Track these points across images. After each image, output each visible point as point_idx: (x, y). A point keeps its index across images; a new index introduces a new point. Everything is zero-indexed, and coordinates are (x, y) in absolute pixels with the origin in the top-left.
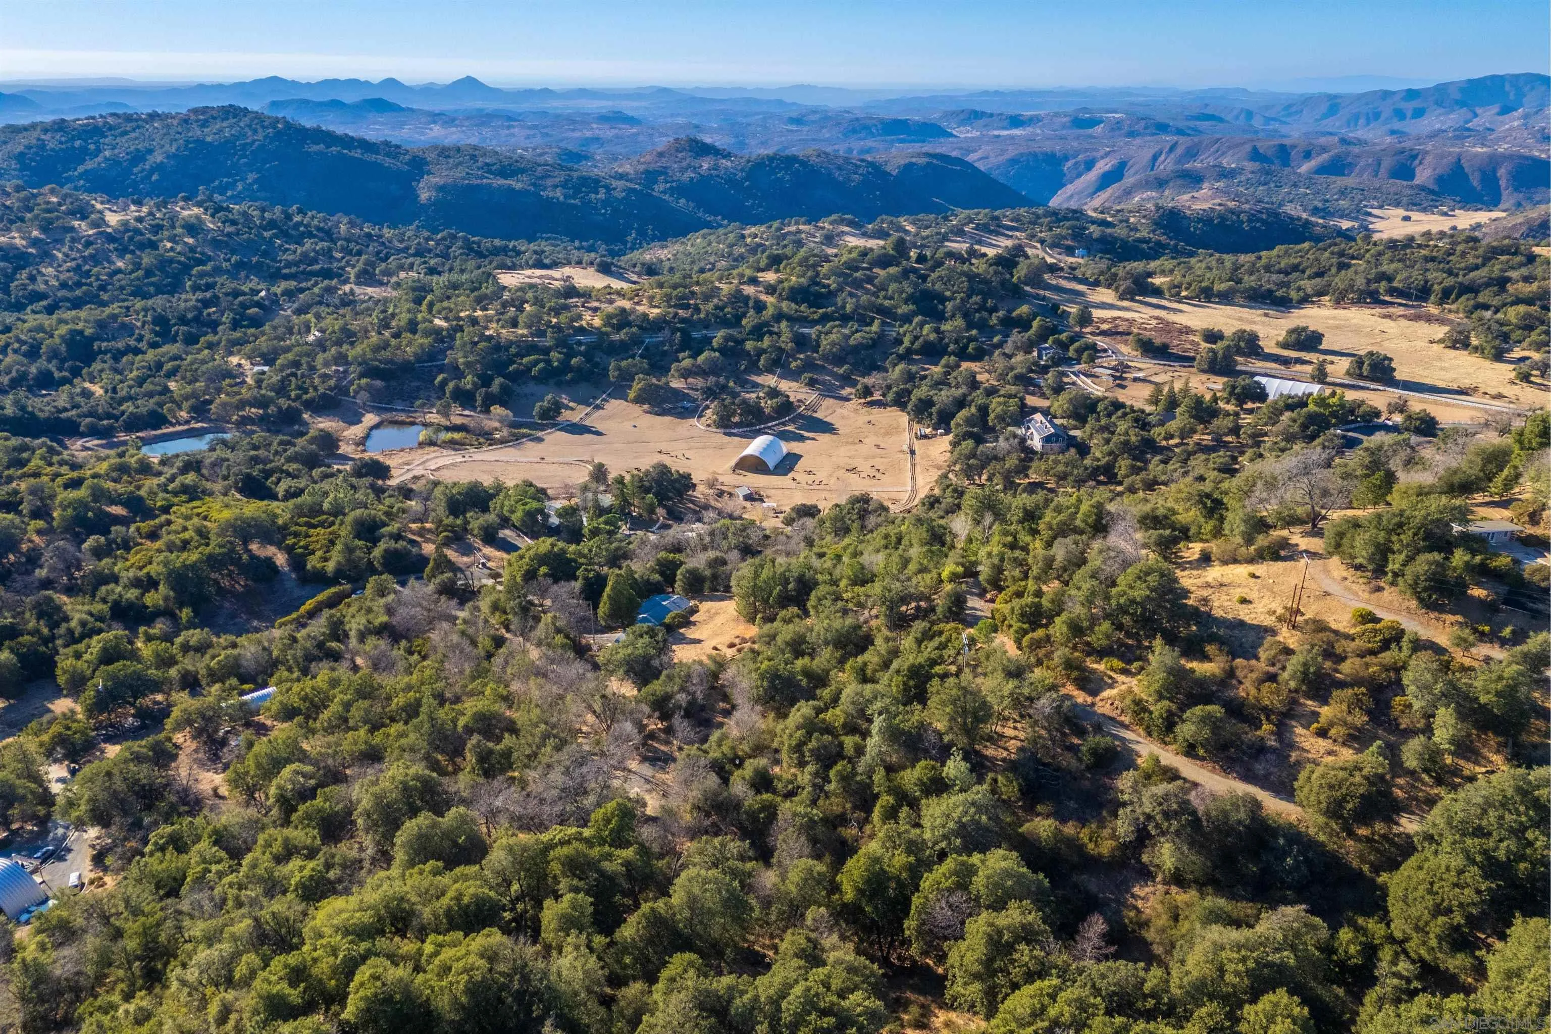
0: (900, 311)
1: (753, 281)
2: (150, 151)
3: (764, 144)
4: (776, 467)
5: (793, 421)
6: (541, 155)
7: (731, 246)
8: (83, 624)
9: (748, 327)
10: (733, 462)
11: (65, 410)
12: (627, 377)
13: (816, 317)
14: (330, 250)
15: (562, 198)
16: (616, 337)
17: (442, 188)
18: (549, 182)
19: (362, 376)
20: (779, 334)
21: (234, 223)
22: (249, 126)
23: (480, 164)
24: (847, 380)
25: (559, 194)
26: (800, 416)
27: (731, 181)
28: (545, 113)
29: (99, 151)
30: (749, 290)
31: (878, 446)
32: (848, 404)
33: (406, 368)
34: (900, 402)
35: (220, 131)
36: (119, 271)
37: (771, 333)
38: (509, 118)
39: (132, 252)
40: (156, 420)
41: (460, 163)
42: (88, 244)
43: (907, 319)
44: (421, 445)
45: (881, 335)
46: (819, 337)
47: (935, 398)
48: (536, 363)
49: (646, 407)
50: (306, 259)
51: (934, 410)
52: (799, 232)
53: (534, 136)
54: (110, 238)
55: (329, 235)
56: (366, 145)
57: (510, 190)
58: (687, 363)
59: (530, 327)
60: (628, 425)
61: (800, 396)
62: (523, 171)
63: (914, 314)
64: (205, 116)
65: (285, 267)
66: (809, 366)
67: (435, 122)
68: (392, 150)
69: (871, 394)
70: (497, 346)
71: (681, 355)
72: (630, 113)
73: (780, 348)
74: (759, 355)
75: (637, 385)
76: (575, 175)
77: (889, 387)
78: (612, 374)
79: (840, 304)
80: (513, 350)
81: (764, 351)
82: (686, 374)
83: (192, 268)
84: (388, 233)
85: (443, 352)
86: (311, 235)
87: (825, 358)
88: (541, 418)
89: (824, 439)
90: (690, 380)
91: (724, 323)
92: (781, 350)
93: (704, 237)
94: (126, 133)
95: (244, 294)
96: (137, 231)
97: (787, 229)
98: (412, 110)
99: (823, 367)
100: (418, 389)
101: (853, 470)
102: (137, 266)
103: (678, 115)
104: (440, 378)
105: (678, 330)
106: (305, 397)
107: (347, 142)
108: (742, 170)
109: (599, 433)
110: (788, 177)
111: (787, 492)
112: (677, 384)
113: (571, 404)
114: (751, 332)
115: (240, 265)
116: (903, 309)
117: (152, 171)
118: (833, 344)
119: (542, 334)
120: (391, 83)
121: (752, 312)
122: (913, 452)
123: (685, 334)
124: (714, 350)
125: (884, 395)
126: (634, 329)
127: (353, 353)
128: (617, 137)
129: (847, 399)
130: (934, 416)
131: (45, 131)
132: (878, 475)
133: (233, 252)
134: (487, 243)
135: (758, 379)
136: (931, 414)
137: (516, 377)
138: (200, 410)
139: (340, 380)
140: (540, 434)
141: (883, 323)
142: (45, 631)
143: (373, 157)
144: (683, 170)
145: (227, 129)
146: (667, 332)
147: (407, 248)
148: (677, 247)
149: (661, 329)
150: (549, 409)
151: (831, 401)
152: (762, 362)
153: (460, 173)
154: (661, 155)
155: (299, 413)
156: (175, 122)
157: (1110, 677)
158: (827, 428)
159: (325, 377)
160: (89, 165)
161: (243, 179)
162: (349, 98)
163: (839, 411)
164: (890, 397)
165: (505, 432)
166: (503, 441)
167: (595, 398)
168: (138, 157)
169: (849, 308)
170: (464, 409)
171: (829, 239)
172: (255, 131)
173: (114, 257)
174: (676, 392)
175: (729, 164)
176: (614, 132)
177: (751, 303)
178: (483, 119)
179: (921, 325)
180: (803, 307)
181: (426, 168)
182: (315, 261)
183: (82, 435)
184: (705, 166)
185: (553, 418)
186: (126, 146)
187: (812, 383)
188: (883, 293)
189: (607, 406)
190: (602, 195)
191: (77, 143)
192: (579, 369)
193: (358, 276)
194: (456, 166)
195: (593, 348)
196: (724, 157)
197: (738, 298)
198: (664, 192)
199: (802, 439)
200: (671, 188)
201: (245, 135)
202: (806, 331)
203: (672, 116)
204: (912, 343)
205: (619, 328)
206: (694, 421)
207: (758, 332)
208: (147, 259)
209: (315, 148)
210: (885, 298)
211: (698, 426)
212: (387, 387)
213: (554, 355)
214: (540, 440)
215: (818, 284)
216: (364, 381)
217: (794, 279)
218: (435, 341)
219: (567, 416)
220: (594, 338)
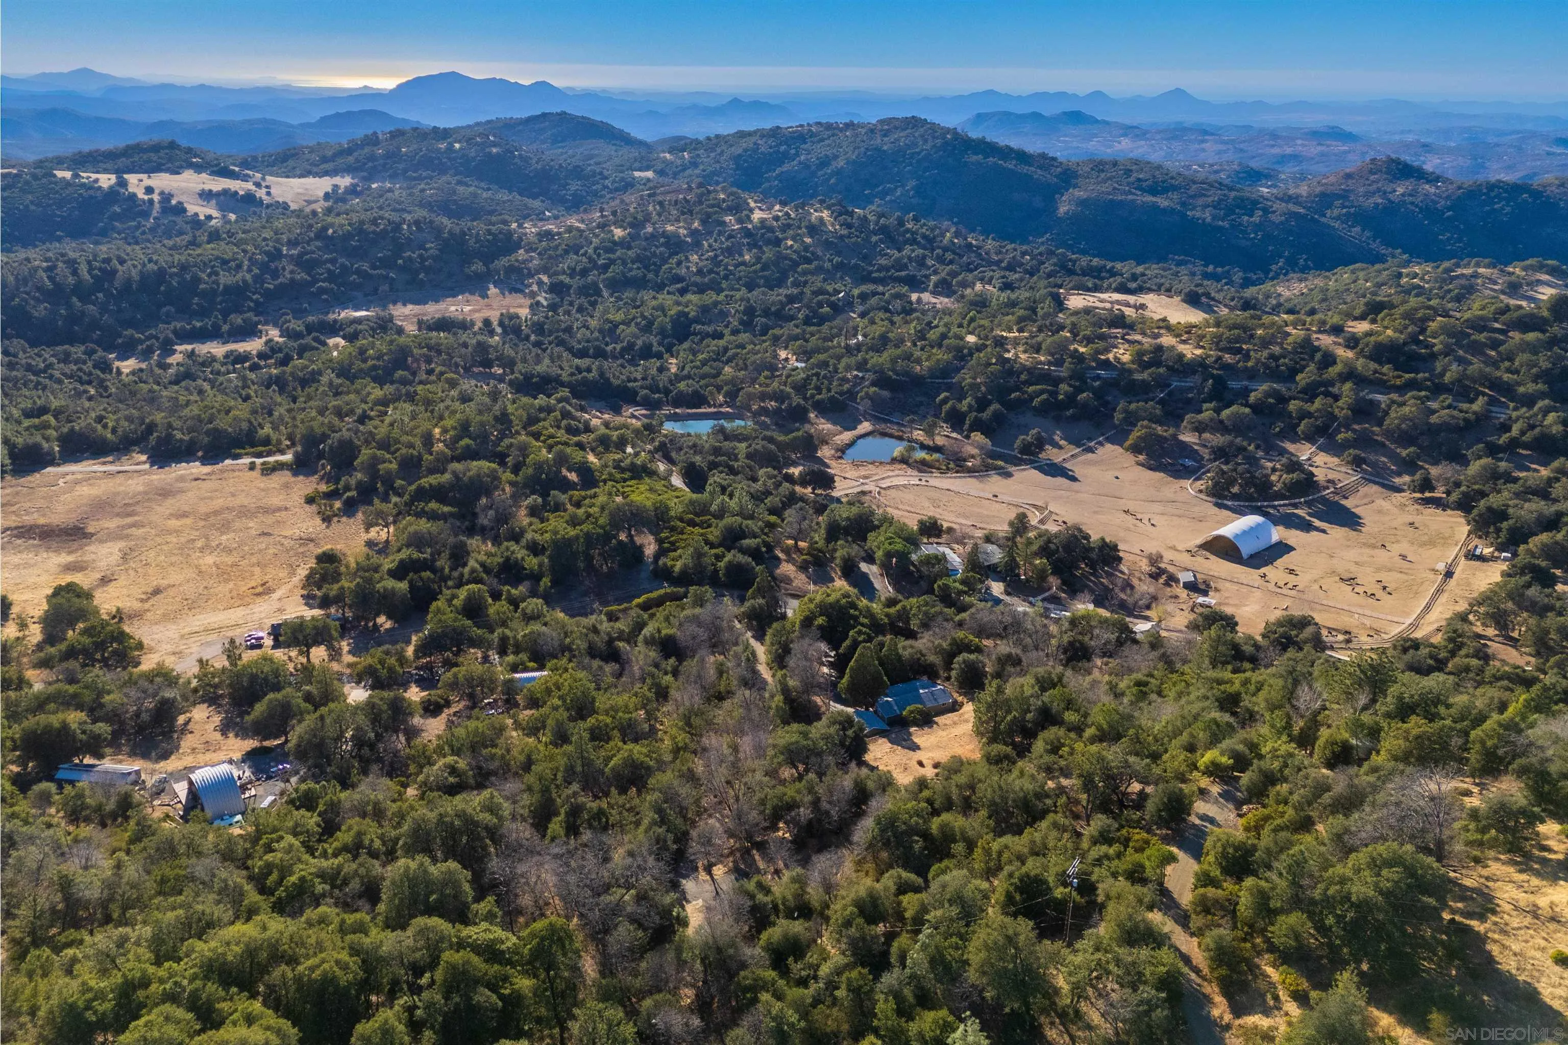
0: (1521, 389)
1: (1337, 330)
2: (836, 157)
3: (1510, 168)
4: (1251, 556)
5: (1309, 504)
6: (1216, 172)
7: (1379, 285)
8: (473, 571)
9: (1303, 383)
10: (1199, 541)
11: (635, 380)
12: (1131, 420)
13: (1398, 382)
14: (924, 257)
15: (1209, 220)
16: (1138, 376)
17: (1083, 203)
18: (1200, 201)
19: (873, 384)
20: (1336, 398)
21: (849, 226)
22: (922, 136)
23: (1131, 179)
24: (1409, 466)
25: (1207, 216)
26: (1324, 500)
27: (1430, 210)
28: (1248, 128)
29: (797, 155)
30: (1326, 341)
31: (1404, 557)
32: (1398, 497)
33: (917, 382)
34: (1465, 505)
35: (897, 140)
36: (744, 263)
37: (1327, 394)
38: (1205, 132)
39: (760, 248)
40: (697, 400)
41: (1110, 178)
42: (730, 237)
43: (1529, 401)
44: (894, 460)
45: (1482, 419)
46: (1389, 407)
47: (1511, 511)
48: (1042, 392)
49: (1141, 458)
50: (899, 265)
51: (1505, 525)
52: (1475, 275)
53: (1225, 152)
54: (748, 233)
55: (930, 242)
56: (1022, 157)
57: (1155, 206)
58: (1207, 415)
59: (1052, 355)
60: (1109, 475)
61: (1332, 476)
62: (1174, 188)
63: (1542, 395)
64: (890, 126)
65: (879, 270)
66: (1364, 441)
67: (1125, 135)
68: (1045, 161)
69: (1432, 489)
70: (1009, 370)
71: (1205, 406)
72: (1348, 128)
73: (1332, 414)
74: (1301, 419)
75: (1136, 433)
76: (1233, 194)
77: (1458, 485)
78: (1118, 416)
79: (1439, 369)
80: (1023, 377)
81: (1309, 415)
82: (1199, 429)
83: (798, 265)
84: (990, 244)
85: (958, 370)
86: (913, 242)
87: (1388, 434)
88: (1021, 452)
89: (1337, 533)
90: (1206, 435)
91: (1273, 374)
92: (1333, 417)
93: (1353, 272)
94: (822, 140)
95: (828, 293)
96: (771, 230)
97: (1459, 271)
98: (1107, 123)
99: (1383, 445)
100: (921, 403)
101: (1350, 581)
102: (758, 259)
103: (1410, 131)
104: (942, 396)
105: (1213, 376)
106: (818, 397)
107: (1007, 153)
108: (1448, 197)
109: (1074, 479)
110: (1508, 209)
111: (1244, 589)
112: (1188, 437)
113: (1062, 443)
114: (1304, 391)
115: (839, 267)
116: (1530, 388)
117: (831, 176)
118: (1404, 419)
119: (1059, 363)
120: (1098, 96)
121: (1312, 367)
122: (1449, 574)
123: (1220, 383)
124: (1247, 405)
125: (1448, 493)
126: (1162, 370)
127: (875, 360)
128: (1323, 154)
129: (1398, 490)
130: (1503, 534)
131: (762, 136)
132: (1380, 594)
133: (839, 254)
134: (1084, 261)
135: (1290, 447)
136: (1498, 530)
137: (1011, 406)
138: (732, 396)
139: (854, 386)
140: (1012, 469)
141: (1492, 401)
142: (447, 570)
143: (1025, 169)
144: (1368, 195)
145: (902, 137)
146: (1197, 379)
147: (1001, 261)
148: (1319, 282)
149: (1194, 372)
150: (1030, 444)
151: (1375, 488)
152: (1301, 428)
153: (1106, 187)
154: (1348, 176)
155: (805, 411)
156: (863, 131)
157: (1276, 998)
158: (1350, 520)
159: (844, 380)
160: (786, 167)
161: (903, 186)
162: (1048, 110)
163: (1380, 503)
164: (1454, 497)
165: (977, 462)
166: (970, 471)
167: (1090, 439)
168: (824, 163)
169: (1448, 378)
170: (954, 430)
171: (1514, 288)
172: (926, 141)
173: (745, 249)
174: (1184, 446)
175: (1433, 190)
176: (1320, 148)
177: (1318, 356)
178: (1177, 133)
179: (1546, 412)
180: (1386, 369)
181: (1073, 181)
182: (904, 267)
183: (637, 404)
184: (1400, 190)
185: (1035, 454)
186: (821, 150)
187: (1357, 463)
188: (1507, 364)
189: (1101, 451)
190: (1256, 219)
191: (783, 148)
192: (1085, 405)
193: (936, 286)
194: (1105, 181)
195: (1110, 384)
196: (1428, 182)
197: (1307, 348)
198: (1337, 218)
199: (1307, 527)
200: (1348, 215)
201: (915, 145)
202: (1379, 397)
203: (1402, 132)
204: (1523, 433)
205: (1144, 366)
206: (1187, 483)
207: (1310, 393)
208: (769, 253)
209: (974, 158)
210: (1509, 370)
211: (1190, 488)
212: (892, 399)
213: (1064, 387)
214: (1009, 475)
215: (1418, 342)
216: (873, 389)
217: (1389, 332)
218: (955, 357)
219: (1052, 454)
220: (1114, 374)
